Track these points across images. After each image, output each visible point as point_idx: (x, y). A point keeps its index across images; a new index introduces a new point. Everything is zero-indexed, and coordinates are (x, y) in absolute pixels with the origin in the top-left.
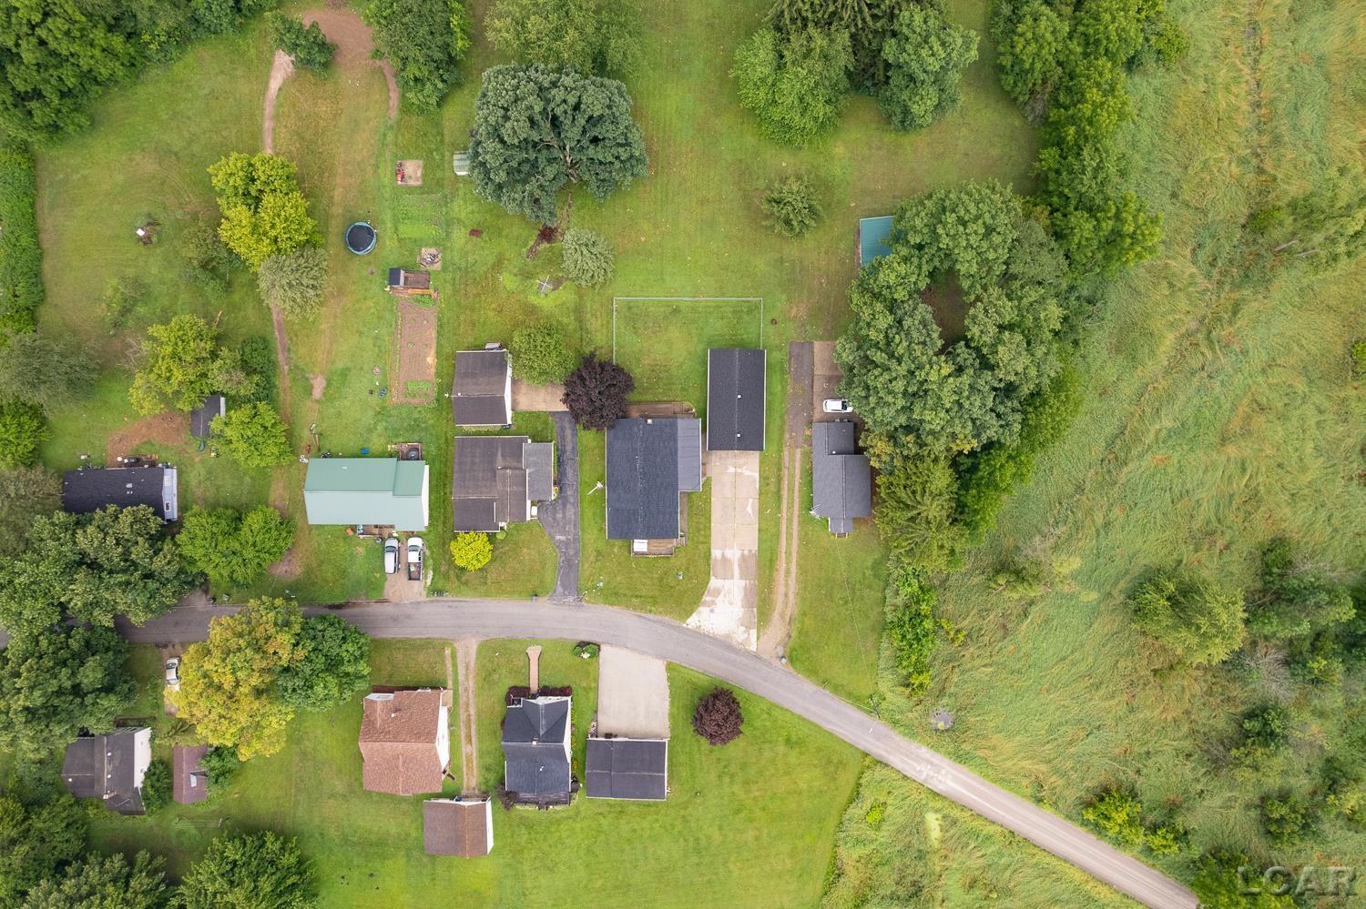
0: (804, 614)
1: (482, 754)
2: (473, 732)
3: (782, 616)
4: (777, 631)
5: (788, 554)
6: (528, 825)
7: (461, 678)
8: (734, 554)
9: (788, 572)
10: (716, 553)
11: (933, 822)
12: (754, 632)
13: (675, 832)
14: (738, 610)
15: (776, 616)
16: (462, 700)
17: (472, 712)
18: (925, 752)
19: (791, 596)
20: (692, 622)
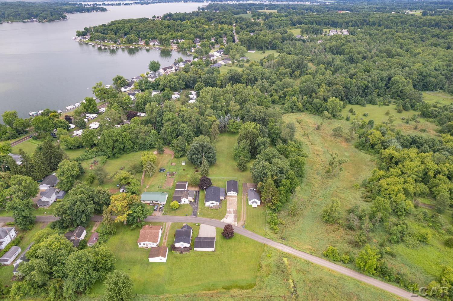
0: (248, 220)
1: (168, 241)
2: (167, 237)
3: (243, 220)
4: (241, 223)
5: (244, 211)
6: (176, 257)
7: (166, 228)
8: (232, 210)
9: (244, 213)
10: (228, 210)
11: (285, 259)
12: (236, 223)
13: (216, 260)
14: (233, 219)
15: (241, 220)
16: (165, 232)
17: (167, 234)
18: (280, 244)
19: (245, 217)
20: (222, 221)
